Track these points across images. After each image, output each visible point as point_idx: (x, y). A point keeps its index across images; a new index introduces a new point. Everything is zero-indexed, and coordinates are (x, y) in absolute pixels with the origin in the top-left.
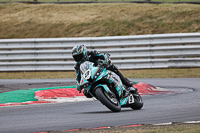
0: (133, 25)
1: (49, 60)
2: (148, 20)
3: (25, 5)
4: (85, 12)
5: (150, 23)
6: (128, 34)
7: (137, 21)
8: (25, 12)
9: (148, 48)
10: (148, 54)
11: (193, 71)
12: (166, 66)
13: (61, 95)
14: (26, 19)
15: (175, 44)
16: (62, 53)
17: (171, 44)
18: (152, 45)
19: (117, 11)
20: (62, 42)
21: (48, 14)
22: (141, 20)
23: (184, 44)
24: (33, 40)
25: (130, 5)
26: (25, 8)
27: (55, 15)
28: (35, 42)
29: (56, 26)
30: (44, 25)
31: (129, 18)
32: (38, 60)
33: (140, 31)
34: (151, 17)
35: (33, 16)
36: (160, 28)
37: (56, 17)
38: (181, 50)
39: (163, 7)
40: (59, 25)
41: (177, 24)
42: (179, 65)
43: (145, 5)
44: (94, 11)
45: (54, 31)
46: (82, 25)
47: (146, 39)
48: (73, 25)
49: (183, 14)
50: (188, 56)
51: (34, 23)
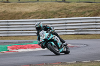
0: (56, 13)
1: (14, 31)
2: (64, 11)
3: (2, 3)
4: (32, 7)
5: (65, 12)
6: (54, 18)
7: (59, 11)
8: (2, 6)
9: (64, 25)
10: (64, 28)
11: (87, 36)
12: (73, 33)
13: (20, 48)
14: (3, 10)
15: (77, 23)
16: (21, 27)
17: (75, 23)
18: (66, 23)
19: (49, 6)
20: (21, 22)
21: (14, 8)
22: (61, 10)
23: (82, 23)
24: (6, 21)
25: (55, 3)
26: (2, 5)
27: (18, 8)
28: (7, 22)
29: (18, 14)
30: (12, 13)
31: (55, 10)
32: (9, 31)
33: (60, 16)
34: (65, 9)
35: (6, 9)
36: (70, 15)
37: (18, 9)
38: (80, 25)
39: (71, 4)
40: (20, 13)
41: (79, 12)
42: (80, 33)
43: (63, 3)
44: (37, 6)
45: (17, 16)
46: (31, 13)
47: (63, 20)
48: (27, 13)
49: (82, 8)
50: (84, 29)
51: (7, 12)
